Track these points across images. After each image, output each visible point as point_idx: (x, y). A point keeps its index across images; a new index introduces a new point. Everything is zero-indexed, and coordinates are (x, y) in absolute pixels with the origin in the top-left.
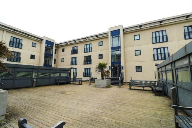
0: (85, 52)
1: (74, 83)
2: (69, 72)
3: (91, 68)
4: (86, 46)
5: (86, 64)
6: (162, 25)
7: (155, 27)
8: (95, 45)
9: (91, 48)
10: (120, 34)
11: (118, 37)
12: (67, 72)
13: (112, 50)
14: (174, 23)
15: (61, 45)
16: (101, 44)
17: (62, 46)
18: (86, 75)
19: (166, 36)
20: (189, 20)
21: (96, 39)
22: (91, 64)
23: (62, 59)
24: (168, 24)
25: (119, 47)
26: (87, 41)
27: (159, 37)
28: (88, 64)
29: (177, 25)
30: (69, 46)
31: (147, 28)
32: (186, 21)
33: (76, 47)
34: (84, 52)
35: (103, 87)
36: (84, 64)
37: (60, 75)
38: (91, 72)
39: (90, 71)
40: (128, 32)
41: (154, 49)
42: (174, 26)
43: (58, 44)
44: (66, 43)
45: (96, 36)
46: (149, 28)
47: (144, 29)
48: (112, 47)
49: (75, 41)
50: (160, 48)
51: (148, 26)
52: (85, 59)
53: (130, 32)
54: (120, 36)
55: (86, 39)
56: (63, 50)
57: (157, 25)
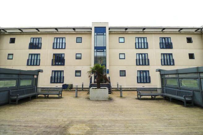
0: (55, 47)
1: (47, 96)
2: (35, 77)
3: (63, 71)
4: (56, 39)
5: (55, 65)
6: (144, 33)
7: (138, 33)
8: (70, 40)
9: (65, 43)
10: (106, 32)
11: (103, 36)
12: (31, 77)
13: (96, 50)
14: (154, 32)
15: (8, 31)
16: (79, 40)
17: (11, 34)
18: (54, 81)
19: (147, 43)
20: (164, 33)
21: (73, 33)
22: (64, 65)
23: (9, 54)
24: (149, 32)
25: (104, 48)
26: (59, 33)
27: (141, 43)
28: (58, 65)
29: (156, 35)
30: (25, 35)
31: (132, 32)
32: (162, 32)
33: (39, 38)
34: (53, 48)
35: (103, 99)
36: (52, 65)
37: (18, 83)
38: (63, 77)
39: (62, 75)
40: (113, 33)
41: (137, 54)
42: (153, 35)
43: (3, 30)
44: (20, 29)
45: (74, 29)
46: (133, 32)
47: (129, 32)
48: (95, 46)
49: (37, 29)
50: (142, 54)
51: (132, 31)
52: (54, 58)
53: (115, 33)
54: (106, 35)
55: (57, 30)
56: (13, 41)
57: (140, 31)
